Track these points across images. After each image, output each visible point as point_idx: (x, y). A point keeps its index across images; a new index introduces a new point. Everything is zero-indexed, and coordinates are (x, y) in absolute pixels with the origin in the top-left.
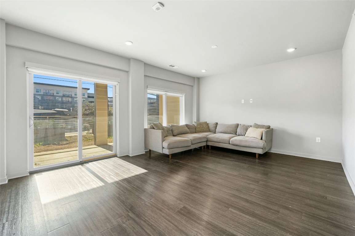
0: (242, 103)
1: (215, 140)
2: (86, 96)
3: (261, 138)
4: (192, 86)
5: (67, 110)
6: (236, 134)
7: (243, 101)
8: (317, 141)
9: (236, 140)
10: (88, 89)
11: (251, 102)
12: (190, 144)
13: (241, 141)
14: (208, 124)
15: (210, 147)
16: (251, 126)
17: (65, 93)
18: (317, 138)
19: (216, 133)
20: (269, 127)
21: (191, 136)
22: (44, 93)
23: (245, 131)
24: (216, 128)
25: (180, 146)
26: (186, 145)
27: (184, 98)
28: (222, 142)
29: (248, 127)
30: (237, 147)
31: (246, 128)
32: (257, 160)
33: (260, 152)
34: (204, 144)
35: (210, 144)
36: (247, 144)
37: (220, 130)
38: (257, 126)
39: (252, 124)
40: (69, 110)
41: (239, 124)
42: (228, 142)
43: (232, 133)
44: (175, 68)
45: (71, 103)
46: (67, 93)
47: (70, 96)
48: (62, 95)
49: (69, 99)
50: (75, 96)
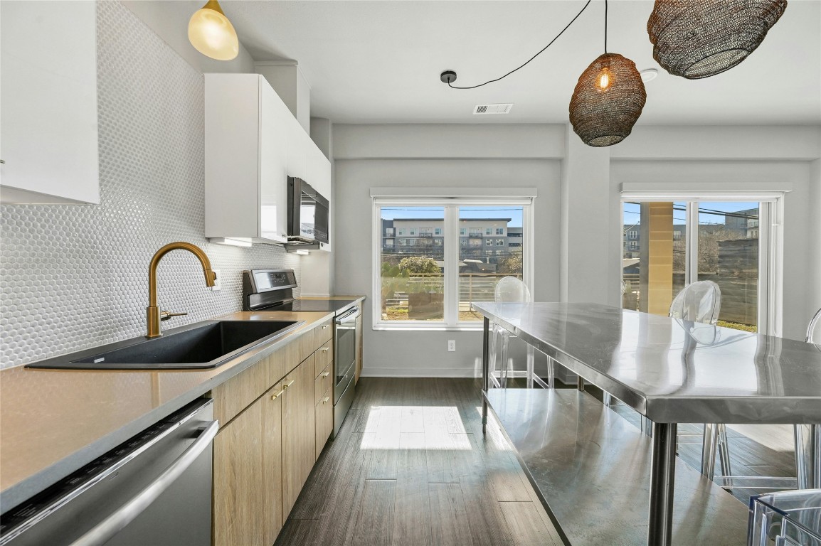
2: (505, 234)
5: (481, 262)
10: (509, 220)
17: (472, 231)
40: (485, 261)
45: (481, 248)
46: (475, 232)
47: (480, 236)
48: (468, 235)
49: (478, 242)
50: (488, 236)
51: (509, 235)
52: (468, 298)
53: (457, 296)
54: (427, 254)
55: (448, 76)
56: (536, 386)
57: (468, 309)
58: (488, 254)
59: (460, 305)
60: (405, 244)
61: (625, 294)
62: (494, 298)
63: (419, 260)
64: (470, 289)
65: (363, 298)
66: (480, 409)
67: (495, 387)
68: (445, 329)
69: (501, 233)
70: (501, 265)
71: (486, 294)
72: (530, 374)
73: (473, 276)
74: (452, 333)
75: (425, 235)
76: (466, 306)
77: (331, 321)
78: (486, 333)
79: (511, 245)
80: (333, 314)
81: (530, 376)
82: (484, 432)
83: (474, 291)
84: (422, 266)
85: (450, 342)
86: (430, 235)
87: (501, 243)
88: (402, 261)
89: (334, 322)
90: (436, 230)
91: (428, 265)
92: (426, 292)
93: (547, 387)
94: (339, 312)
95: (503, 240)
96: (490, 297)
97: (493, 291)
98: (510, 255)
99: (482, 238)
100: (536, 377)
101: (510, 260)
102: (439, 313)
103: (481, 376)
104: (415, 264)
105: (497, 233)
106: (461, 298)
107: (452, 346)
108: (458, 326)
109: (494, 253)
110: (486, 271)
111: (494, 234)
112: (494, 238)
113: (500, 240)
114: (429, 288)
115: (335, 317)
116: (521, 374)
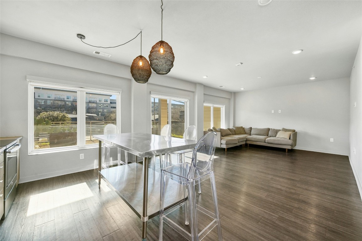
0: (272, 113)
1: (253, 140)
2: (109, 102)
3: (289, 138)
4: (230, 99)
5: (96, 115)
6: (268, 136)
7: (273, 112)
8: (331, 141)
9: (270, 140)
10: (111, 96)
11: (279, 112)
12: (237, 142)
13: (274, 140)
14: (244, 128)
15: (248, 145)
16: (280, 130)
17: (91, 99)
18: (331, 139)
19: (251, 135)
20: (294, 131)
21: (237, 137)
22: (73, 99)
23: (276, 134)
24: (251, 132)
25: (232, 143)
26: (235, 142)
27: (224, 109)
28: (259, 141)
29: (278, 131)
30: (271, 144)
31: (276, 132)
32: (286, 153)
33: (289, 147)
34: (244, 143)
35: (249, 142)
36: (279, 142)
37: (255, 133)
38: (285, 130)
39: (281, 129)
40: (98, 115)
41: (270, 128)
42: (264, 141)
43: (264, 134)
44: (223, 88)
45: (96, 108)
46: (93, 100)
47: (95, 102)
48: (88, 101)
49: (94, 105)
50: (100, 102)
51: (111, 103)
52: (90, 134)
53: (85, 133)
54: (61, 110)
55: (81, 36)
56: (121, 165)
57: (90, 139)
58: (100, 111)
59: (86, 137)
60: (43, 103)
61: (152, 129)
62: (103, 133)
63: (56, 114)
64: (91, 129)
65: (21, 138)
66: (97, 181)
67: (104, 169)
68: (78, 149)
69: (107, 101)
70: (107, 117)
71: (99, 131)
72: (119, 161)
73: (92, 123)
74: (82, 151)
75: (59, 99)
76: (88, 138)
77: (3, 151)
78: (100, 148)
79: (112, 107)
80: (5, 148)
81: (119, 162)
82: (99, 188)
83: (93, 130)
84: (57, 117)
85: (81, 155)
86: (63, 99)
87: (107, 106)
88: (41, 114)
89: (5, 152)
90: (67, 96)
91: (62, 116)
92: (62, 132)
93: (125, 164)
94: (8, 146)
95: (108, 105)
96: (101, 132)
97: (103, 130)
98: (112, 112)
99: (96, 103)
100: (122, 162)
101: (111, 115)
102: (74, 142)
103: (98, 167)
104: (52, 116)
105: (105, 101)
106: (87, 134)
107: (82, 156)
108: (85, 147)
109: (103, 111)
110: (99, 120)
111: (103, 102)
112: (103, 104)
113: (106, 105)
114: (65, 130)
115: (6, 149)
116: (115, 162)
